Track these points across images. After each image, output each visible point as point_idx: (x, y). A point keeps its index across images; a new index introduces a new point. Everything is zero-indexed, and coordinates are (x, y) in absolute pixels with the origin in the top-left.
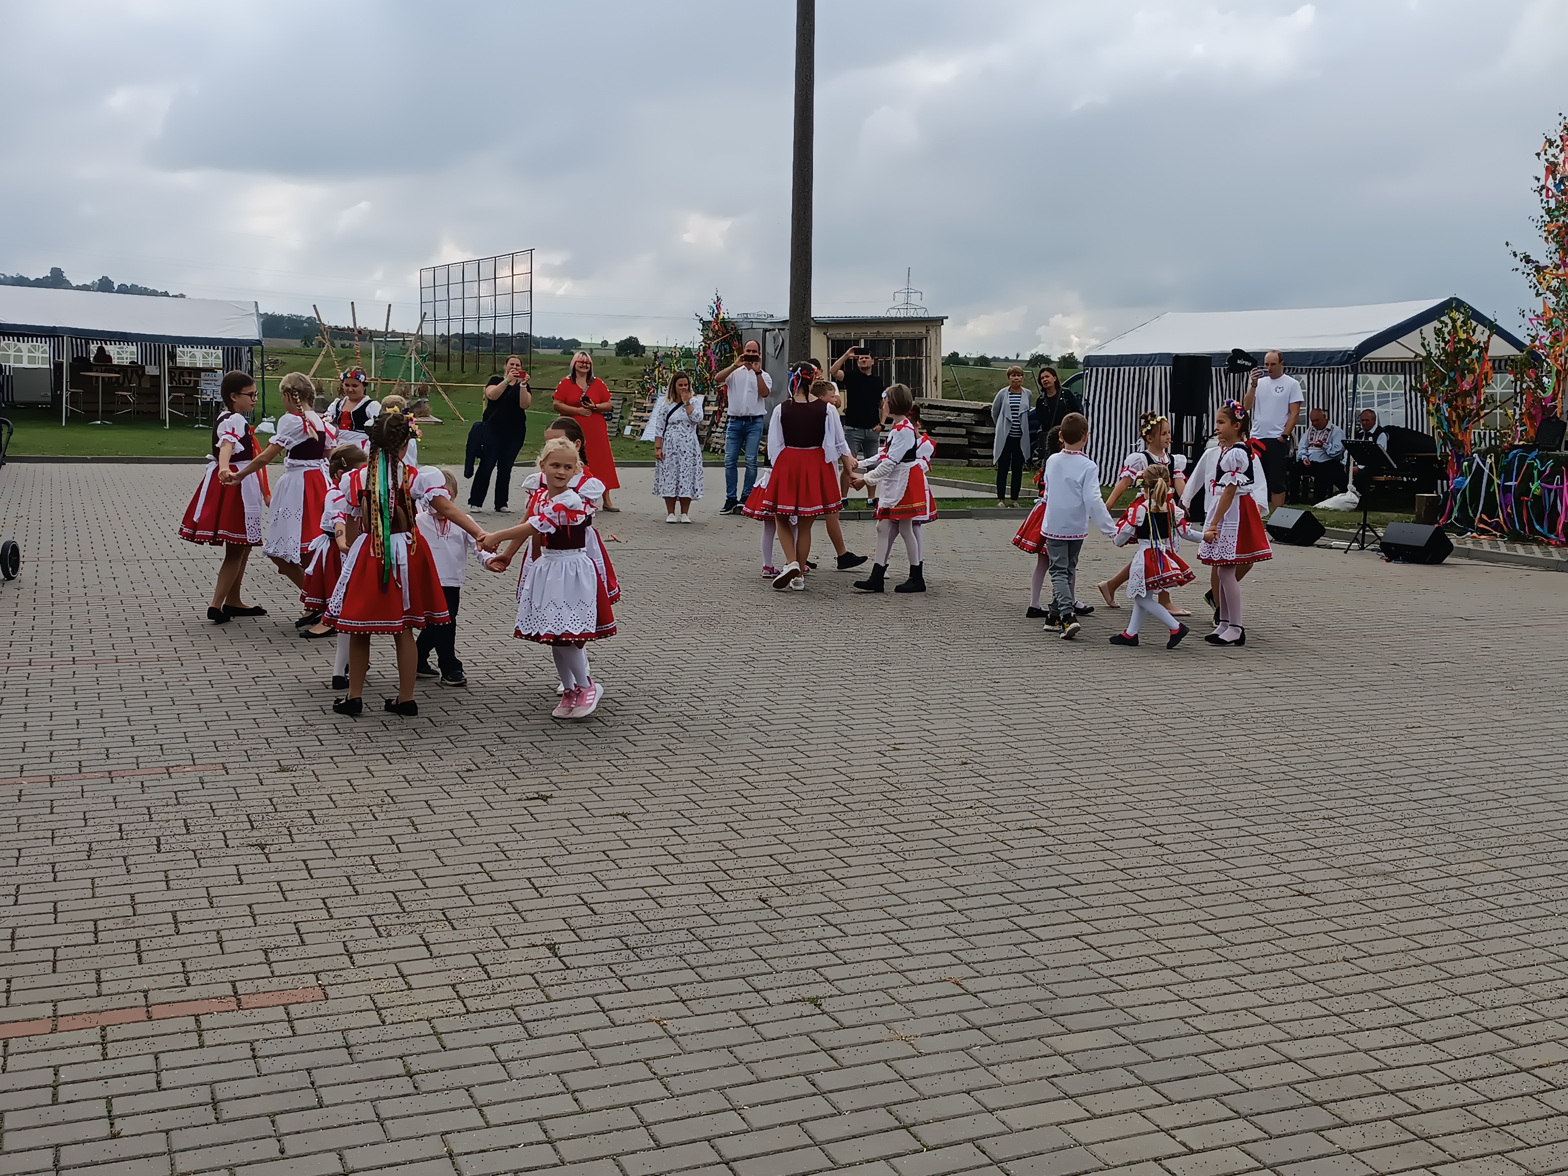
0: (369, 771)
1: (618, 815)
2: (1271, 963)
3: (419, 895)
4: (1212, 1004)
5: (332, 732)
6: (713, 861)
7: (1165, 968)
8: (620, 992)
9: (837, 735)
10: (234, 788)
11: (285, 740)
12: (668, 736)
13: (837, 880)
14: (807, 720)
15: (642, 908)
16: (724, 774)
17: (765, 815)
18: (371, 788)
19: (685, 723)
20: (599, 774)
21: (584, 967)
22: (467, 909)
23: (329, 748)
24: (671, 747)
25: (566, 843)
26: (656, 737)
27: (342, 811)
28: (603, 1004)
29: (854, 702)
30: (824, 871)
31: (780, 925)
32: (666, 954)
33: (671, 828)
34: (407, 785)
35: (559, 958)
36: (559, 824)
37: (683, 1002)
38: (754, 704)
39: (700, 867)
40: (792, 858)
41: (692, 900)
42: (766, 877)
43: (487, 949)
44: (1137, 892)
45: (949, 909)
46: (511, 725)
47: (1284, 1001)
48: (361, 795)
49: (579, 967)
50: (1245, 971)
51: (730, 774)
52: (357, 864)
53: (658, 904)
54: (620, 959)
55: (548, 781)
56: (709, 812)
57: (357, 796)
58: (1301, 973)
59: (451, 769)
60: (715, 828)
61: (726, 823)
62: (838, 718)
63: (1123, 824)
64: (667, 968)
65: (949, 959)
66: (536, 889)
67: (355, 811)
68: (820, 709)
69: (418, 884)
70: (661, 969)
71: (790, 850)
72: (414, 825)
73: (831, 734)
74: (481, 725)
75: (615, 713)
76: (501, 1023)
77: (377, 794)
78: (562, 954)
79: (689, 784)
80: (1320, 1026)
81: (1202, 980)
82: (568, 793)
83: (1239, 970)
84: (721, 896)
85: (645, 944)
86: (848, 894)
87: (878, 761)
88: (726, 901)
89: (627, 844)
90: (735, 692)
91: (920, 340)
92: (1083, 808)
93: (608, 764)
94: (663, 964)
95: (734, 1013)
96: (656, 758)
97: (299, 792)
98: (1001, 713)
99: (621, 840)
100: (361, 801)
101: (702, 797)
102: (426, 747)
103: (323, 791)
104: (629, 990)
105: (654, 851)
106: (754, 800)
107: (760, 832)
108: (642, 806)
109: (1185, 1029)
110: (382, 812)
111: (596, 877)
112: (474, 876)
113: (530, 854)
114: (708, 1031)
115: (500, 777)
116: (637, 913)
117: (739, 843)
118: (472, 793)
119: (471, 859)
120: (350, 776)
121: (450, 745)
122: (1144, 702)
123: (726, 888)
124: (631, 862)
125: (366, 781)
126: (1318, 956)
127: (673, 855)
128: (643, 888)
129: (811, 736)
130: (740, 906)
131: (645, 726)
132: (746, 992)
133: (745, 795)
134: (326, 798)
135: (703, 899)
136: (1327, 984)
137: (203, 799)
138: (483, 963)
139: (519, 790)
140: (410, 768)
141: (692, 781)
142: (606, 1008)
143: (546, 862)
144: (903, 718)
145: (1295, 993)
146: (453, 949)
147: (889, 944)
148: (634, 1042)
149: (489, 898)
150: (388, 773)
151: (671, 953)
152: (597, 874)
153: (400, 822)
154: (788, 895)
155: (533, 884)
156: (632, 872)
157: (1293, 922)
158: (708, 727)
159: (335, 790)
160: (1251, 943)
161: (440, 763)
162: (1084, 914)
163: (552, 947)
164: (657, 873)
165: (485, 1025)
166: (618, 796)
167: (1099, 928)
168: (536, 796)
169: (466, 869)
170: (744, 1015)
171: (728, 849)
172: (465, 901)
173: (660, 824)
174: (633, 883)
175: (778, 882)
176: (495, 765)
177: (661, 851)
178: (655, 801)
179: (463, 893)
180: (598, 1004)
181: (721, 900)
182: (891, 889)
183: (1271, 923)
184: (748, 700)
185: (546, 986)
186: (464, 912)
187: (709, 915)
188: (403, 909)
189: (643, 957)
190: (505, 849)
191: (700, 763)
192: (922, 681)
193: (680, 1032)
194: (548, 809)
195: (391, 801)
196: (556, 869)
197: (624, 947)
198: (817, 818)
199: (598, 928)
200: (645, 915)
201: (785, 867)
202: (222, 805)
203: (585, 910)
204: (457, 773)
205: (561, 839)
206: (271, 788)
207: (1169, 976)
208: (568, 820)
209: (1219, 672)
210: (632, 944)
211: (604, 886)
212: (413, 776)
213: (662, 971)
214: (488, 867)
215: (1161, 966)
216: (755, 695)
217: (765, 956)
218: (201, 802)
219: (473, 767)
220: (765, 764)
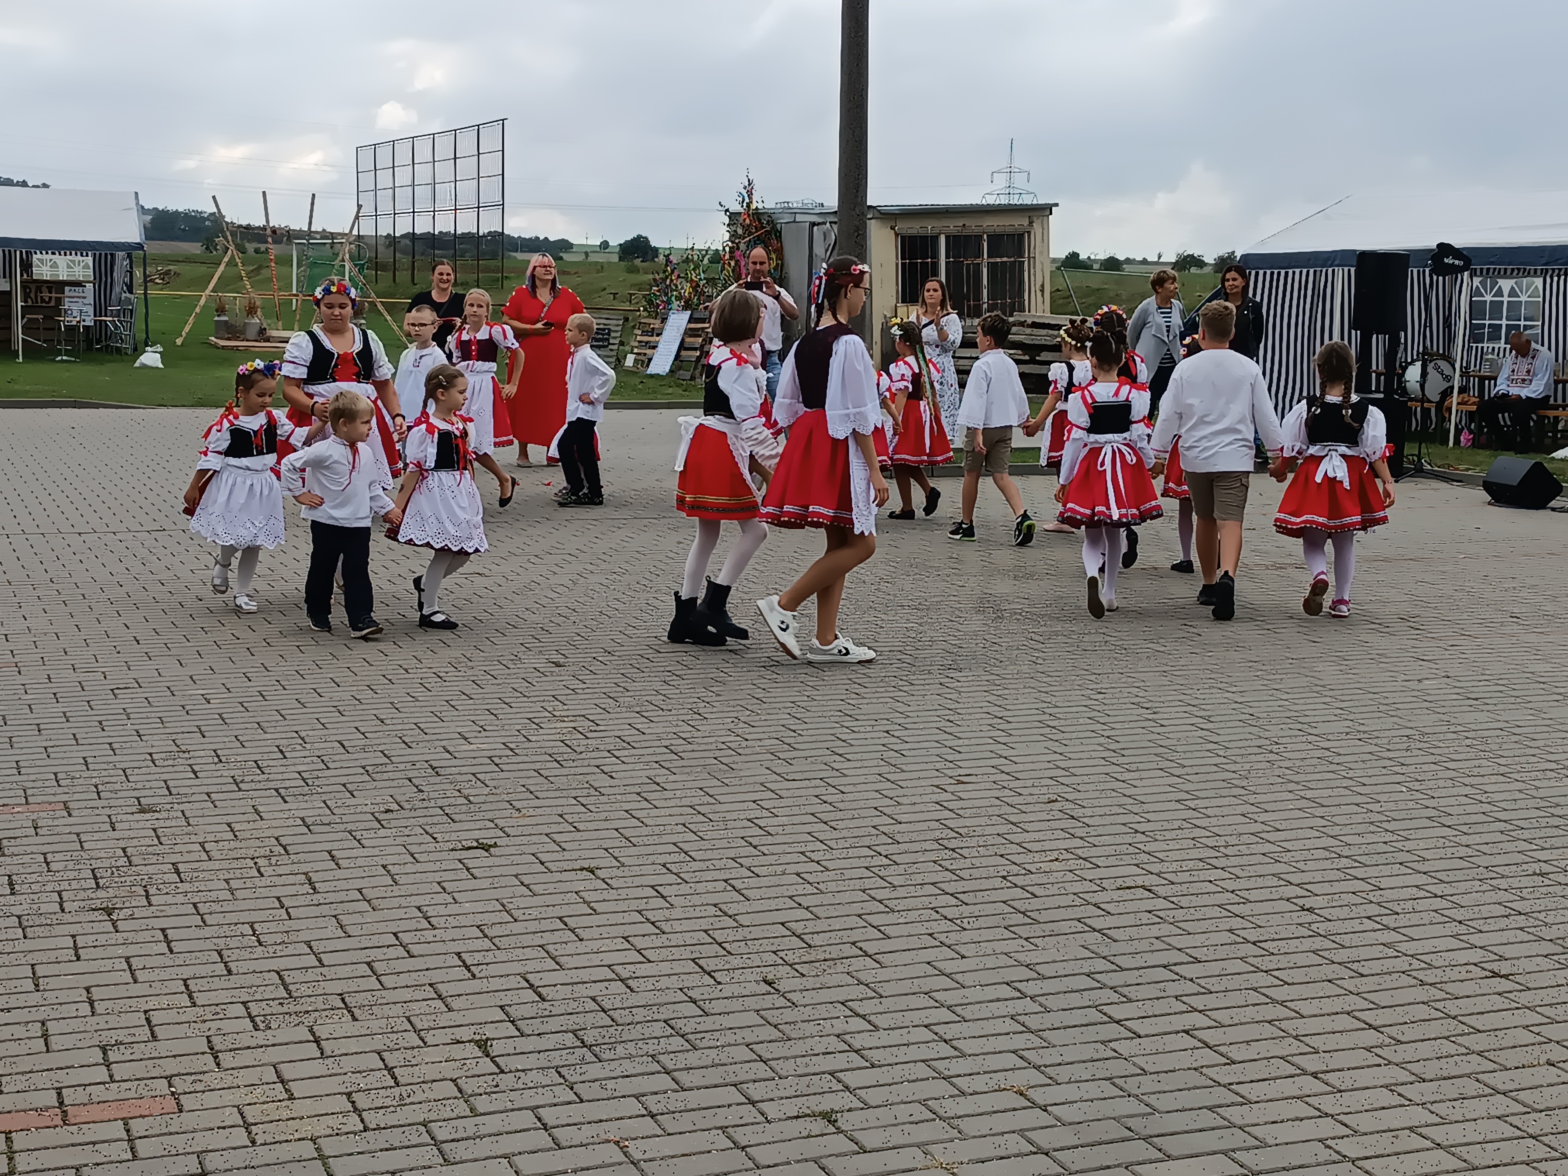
0: (257, 812)
1: (582, 869)
2: (1448, 1067)
3: (311, 975)
4: (1364, 1122)
5: (210, 760)
6: (706, 931)
7: (1305, 1073)
8: (570, 1103)
9: (883, 763)
10: (78, 835)
11: (148, 770)
12: (657, 766)
13: (870, 956)
14: (844, 744)
15: (607, 992)
16: (729, 816)
17: (780, 869)
18: (256, 834)
19: (680, 749)
20: (561, 816)
21: (523, 1071)
22: (374, 993)
23: (206, 781)
24: (658, 780)
25: (511, 906)
26: (641, 766)
27: (216, 865)
28: (546, 1120)
29: (908, 720)
30: (854, 943)
31: (789, 1015)
32: (634, 1053)
33: (652, 887)
34: (306, 831)
35: (492, 1059)
36: (503, 881)
37: (653, 1116)
38: (775, 722)
39: (689, 938)
40: (811, 926)
41: (674, 982)
42: (774, 952)
43: (397, 1047)
44: (1274, 973)
45: (1018, 994)
46: (448, 752)
47: (1461, 1119)
48: (243, 844)
49: (518, 1071)
50: (1413, 1078)
51: (735, 815)
52: (233, 934)
53: (629, 987)
54: (572, 1060)
55: (492, 825)
56: (702, 865)
57: (237, 844)
58: (1488, 1081)
59: (366, 809)
60: (710, 886)
61: (726, 881)
62: (885, 741)
63: (1260, 882)
64: (634, 1072)
65: (1012, 1060)
66: (468, 968)
67: (235, 864)
68: (862, 729)
69: (312, 961)
70: (625, 1073)
71: (810, 916)
72: (311, 883)
73: (875, 763)
74: (409, 751)
75: (589, 735)
76: (408, 1143)
77: (267, 842)
78: (494, 1054)
79: (681, 828)
80: (1508, 1151)
81: (1352, 1090)
82: (518, 840)
83: (1404, 1076)
84: (712, 977)
85: (607, 1040)
86: (883, 974)
87: (936, 798)
88: (719, 983)
89: (591, 908)
90: (749, 708)
91: (1021, 236)
92: (1208, 860)
93: (574, 802)
94: (628, 1067)
95: (720, 1132)
96: (638, 794)
97: (162, 839)
98: (1106, 734)
99: (585, 902)
100: (243, 850)
101: (695, 846)
102: (333, 780)
103: (194, 838)
104: (582, 1101)
105: (628, 918)
106: (764, 849)
107: (772, 893)
108: (616, 858)
109: (1325, 1155)
110: (271, 865)
111: (547, 952)
112: (385, 950)
113: (463, 921)
114: (683, 1155)
115: (430, 820)
116: (599, 999)
117: (745, 907)
118: (390, 841)
119: (382, 927)
120: (230, 819)
121: (367, 778)
122: (1300, 719)
123: (720, 967)
124: (595, 933)
125: (252, 825)
126: (1511, 1058)
127: (653, 923)
128: (609, 966)
129: (848, 765)
130: (737, 990)
131: (626, 753)
132: (738, 1104)
133: (754, 843)
134: (198, 847)
135: (689, 981)
136: (1522, 1096)
137: (34, 849)
138: (390, 1065)
139: (454, 836)
140: (312, 809)
141: (684, 825)
142: (550, 1124)
143: (482, 931)
144: (973, 741)
145: (1477, 1108)
146: (352, 1046)
147: (934, 1041)
148: (583, 1169)
149: (404, 980)
150: (281, 815)
151: (640, 1053)
152: (550, 948)
153: (292, 879)
154: (804, 975)
155: (464, 962)
156: (595, 945)
157: (1483, 1013)
158: (711, 754)
159: (210, 837)
160: (1423, 1040)
161: (353, 801)
162: (1198, 1002)
163: (483, 1045)
164: (630, 946)
165: (388, 1146)
166: (585, 845)
167: (1219, 1020)
168: (475, 844)
169: (375, 941)
170: (733, 1134)
171: (726, 914)
172: (373, 983)
173: (638, 881)
174: (596, 959)
175: (790, 957)
176: (426, 804)
177: (638, 918)
178: (633, 851)
179: (370, 973)
180: (539, 1119)
181: (712, 982)
182: (942, 968)
183: (1453, 1013)
184: (768, 717)
185: (471, 1096)
186: (371, 999)
187: (695, 1003)
188: (289, 994)
189: (604, 1056)
190: (429, 914)
191: (696, 801)
192: (1000, 693)
193: (647, 1156)
194: (491, 861)
195: (283, 852)
196: (496, 941)
197: (579, 1043)
198: (848, 874)
199: (545, 1020)
200: (610, 1002)
201: (802, 940)
202: (59, 857)
203: (530, 995)
204: (372, 814)
205: (505, 901)
206: (127, 834)
207: (1309, 1085)
208: (516, 876)
209: (1407, 678)
210: (589, 1040)
211: (557, 963)
212: (313, 819)
213: (627, 1076)
214: (405, 938)
215: (1299, 1071)
216: (777, 711)
217: (766, 1055)
218: (32, 853)
219: (397, 807)
220: (783, 803)
